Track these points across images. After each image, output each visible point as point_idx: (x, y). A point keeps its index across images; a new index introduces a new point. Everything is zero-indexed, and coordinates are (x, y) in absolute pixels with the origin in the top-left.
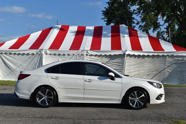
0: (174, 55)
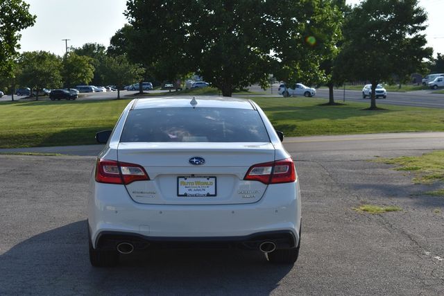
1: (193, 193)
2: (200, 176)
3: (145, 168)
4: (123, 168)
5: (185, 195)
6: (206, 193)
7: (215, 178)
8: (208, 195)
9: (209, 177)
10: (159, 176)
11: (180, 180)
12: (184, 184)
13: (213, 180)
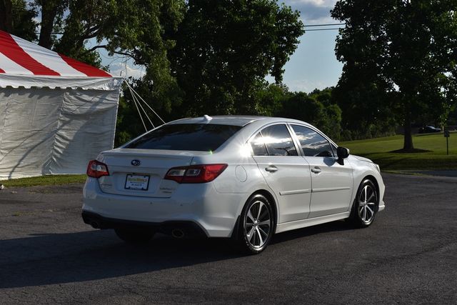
0: (84, 89)
1: (134, 187)
2: (139, 174)
3: (107, 166)
5: (129, 188)
6: (141, 187)
7: (149, 176)
8: (143, 189)
9: (145, 176)
10: (115, 173)
11: (128, 177)
12: (130, 179)
13: (147, 178)
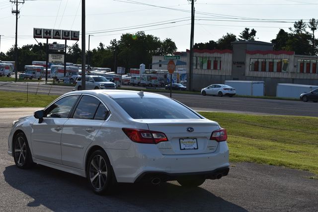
1: (188, 148)
2: (190, 138)
3: (166, 134)
4: (153, 135)
5: (184, 149)
6: (193, 147)
7: (196, 139)
8: (194, 149)
9: (193, 138)
11: (181, 140)
12: (183, 143)
